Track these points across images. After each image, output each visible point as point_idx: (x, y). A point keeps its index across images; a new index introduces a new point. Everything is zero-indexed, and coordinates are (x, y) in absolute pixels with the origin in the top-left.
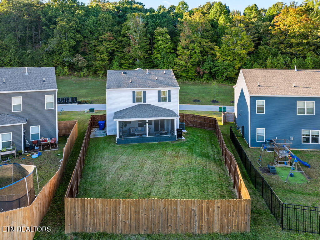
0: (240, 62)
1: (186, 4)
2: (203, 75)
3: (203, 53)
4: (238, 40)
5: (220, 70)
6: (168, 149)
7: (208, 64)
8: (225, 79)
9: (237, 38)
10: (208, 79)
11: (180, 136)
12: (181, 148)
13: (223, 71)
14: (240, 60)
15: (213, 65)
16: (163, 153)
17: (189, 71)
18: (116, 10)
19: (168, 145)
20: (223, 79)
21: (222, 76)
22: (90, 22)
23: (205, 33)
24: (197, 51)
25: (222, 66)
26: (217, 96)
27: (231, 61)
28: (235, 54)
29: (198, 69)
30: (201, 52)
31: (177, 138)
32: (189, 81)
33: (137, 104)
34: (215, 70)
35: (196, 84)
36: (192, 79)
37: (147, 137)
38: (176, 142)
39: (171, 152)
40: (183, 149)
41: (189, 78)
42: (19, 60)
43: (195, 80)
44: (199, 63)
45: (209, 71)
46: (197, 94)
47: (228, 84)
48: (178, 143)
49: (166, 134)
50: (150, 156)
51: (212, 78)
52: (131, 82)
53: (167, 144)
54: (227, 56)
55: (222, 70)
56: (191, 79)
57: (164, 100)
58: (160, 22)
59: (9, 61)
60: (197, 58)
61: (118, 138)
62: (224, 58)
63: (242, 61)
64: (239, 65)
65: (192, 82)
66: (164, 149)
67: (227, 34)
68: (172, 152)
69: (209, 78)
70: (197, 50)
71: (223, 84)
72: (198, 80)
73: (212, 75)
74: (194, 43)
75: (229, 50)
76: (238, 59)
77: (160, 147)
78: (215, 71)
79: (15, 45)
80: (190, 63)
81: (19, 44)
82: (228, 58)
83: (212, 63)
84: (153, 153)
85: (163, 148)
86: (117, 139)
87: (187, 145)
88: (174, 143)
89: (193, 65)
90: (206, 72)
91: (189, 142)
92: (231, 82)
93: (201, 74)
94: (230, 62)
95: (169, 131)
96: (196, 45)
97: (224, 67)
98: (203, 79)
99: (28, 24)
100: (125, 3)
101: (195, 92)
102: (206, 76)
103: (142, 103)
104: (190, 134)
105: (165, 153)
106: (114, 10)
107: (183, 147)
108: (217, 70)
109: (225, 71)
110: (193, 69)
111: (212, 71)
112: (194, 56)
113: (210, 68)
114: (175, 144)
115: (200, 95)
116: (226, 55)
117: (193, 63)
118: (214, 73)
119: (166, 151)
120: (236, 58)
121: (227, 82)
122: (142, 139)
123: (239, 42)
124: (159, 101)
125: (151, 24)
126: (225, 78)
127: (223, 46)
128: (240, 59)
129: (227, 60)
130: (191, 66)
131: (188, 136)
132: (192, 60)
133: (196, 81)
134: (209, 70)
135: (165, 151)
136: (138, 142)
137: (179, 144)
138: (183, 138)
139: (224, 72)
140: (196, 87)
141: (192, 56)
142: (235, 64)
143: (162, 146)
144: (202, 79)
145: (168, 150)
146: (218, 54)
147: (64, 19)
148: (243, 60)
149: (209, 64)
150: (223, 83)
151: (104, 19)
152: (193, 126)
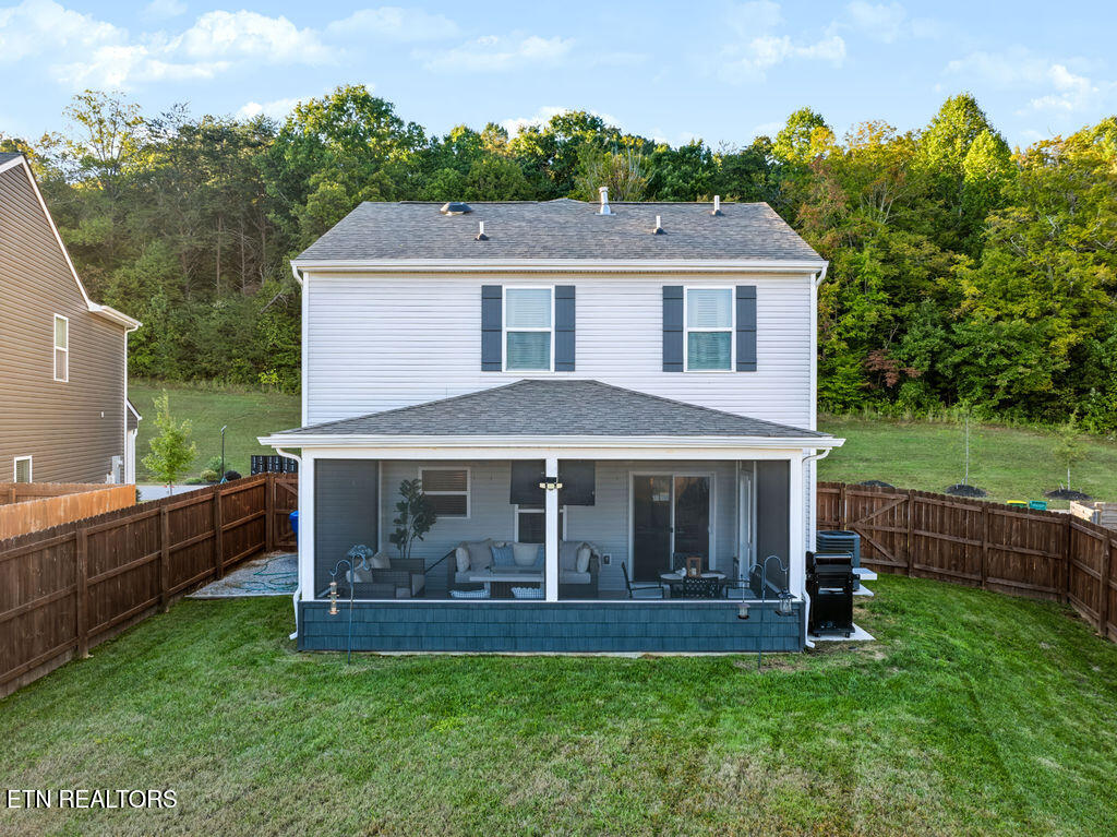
0: (1075, 326)
1: (818, 121)
2: (897, 386)
3: (899, 290)
4: (1066, 222)
5: (981, 361)
6: (727, 723)
7: (924, 337)
8: (1004, 404)
9: (1062, 216)
10: (919, 405)
11: (832, 612)
12: (865, 718)
13: (994, 362)
14: (1074, 317)
15: (946, 340)
16: (663, 773)
17: (834, 369)
18: (540, 151)
19: (726, 687)
20: (995, 402)
21: (991, 389)
22: (434, 188)
23: (904, 213)
24: (874, 281)
25: (991, 340)
26: (975, 469)
27: (1029, 320)
28: (1049, 288)
29: (876, 359)
30: (889, 286)
31: (811, 632)
32: (833, 412)
33: (507, 376)
34: (957, 359)
35: (866, 424)
36: (846, 405)
37: (552, 606)
38: (802, 667)
39: (756, 767)
40: (886, 740)
41: (835, 402)
42: (182, 335)
43: (860, 408)
44: (880, 337)
45: (926, 369)
46: (878, 461)
47: (1016, 423)
48: (819, 668)
49: (714, 589)
50: (511, 801)
51: (940, 400)
52: (483, 238)
53: (718, 670)
54: (1012, 301)
55: (992, 356)
56: (844, 403)
57: (711, 352)
58: (709, 179)
59: (146, 337)
60: (869, 310)
61: (309, 596)
62: (998, 309)
63: (1083, 321)
64: (1074, 335)
65: (847, 418)
66: (682, 720)
67: (1009, 202)
68: (772, 767)
69: (925, 401)
70: (874, 273)
71: (994, 425)
72: (876, 409)
73: (941, 385)
74: (860, 247)
75: (1021, 273)
76: (1064, 312)
77: (652, 699)
78: (957, 366)
79: (172, 281)
80: (840, 334)
81: (185, 279)
82: (1017, 309)
83: (941, 332)
84: (559, 760)
85: (682, 708)
86: (303, 606)
87: (915, 698)
88: (786, 671)
89: (853, 344)
90: (912, 372)
91: (919, 664)
92: (1029, 417)
93: (891, 381)
94: (1028, 325)
95: (745, 567)
96: (866, 253)
97: (999, 344)
98: (900, 403)
99: (217, 204)
100: (576, 124)
101: (866, 455)
102: (910, 390)
103: (550, 374)
104: (903, 612)
105: (694, 770)
106: (534, 154)
107: (880, 715)
108: (965, 362)
109: (1005, 361)
110: (850, 359)
111: (939, 366)
112: (859, 303)
113: (931, 352)
114: (793, 680)
115: (887, 464)
116: (1009, 295)
117: (852, 334)
118: (949, 373)
119: (703, 742)
120: (1058, 306)
121: (1012, 413)
122: (502, 616)
123: (1072, 229)
124: (672, 363)
125: (672, 186)
126: (1000, 395)
127: (991, 255)
128: (1075, 312)
129: (1011, 316)
130: (844, 345)
131: (892, 621)
132: (848, 320)
133: (866, 412)
134: (927, 363)
135: (692, 750)
136: (474, 643)
137: (837, 681)
138: (860, 634)
139: (999, 370)
140: (869, 433)
141: (848, 304)
142: (1050, 333)
143: (670, 689)
144: (892, 403)
145: (728, 737)
146: (969, 289)
147: (334, 175)
148: (1084, 315)
149: (926, 336)
150: (993, 420)
151: (492, 175)
152: (906, 571)
